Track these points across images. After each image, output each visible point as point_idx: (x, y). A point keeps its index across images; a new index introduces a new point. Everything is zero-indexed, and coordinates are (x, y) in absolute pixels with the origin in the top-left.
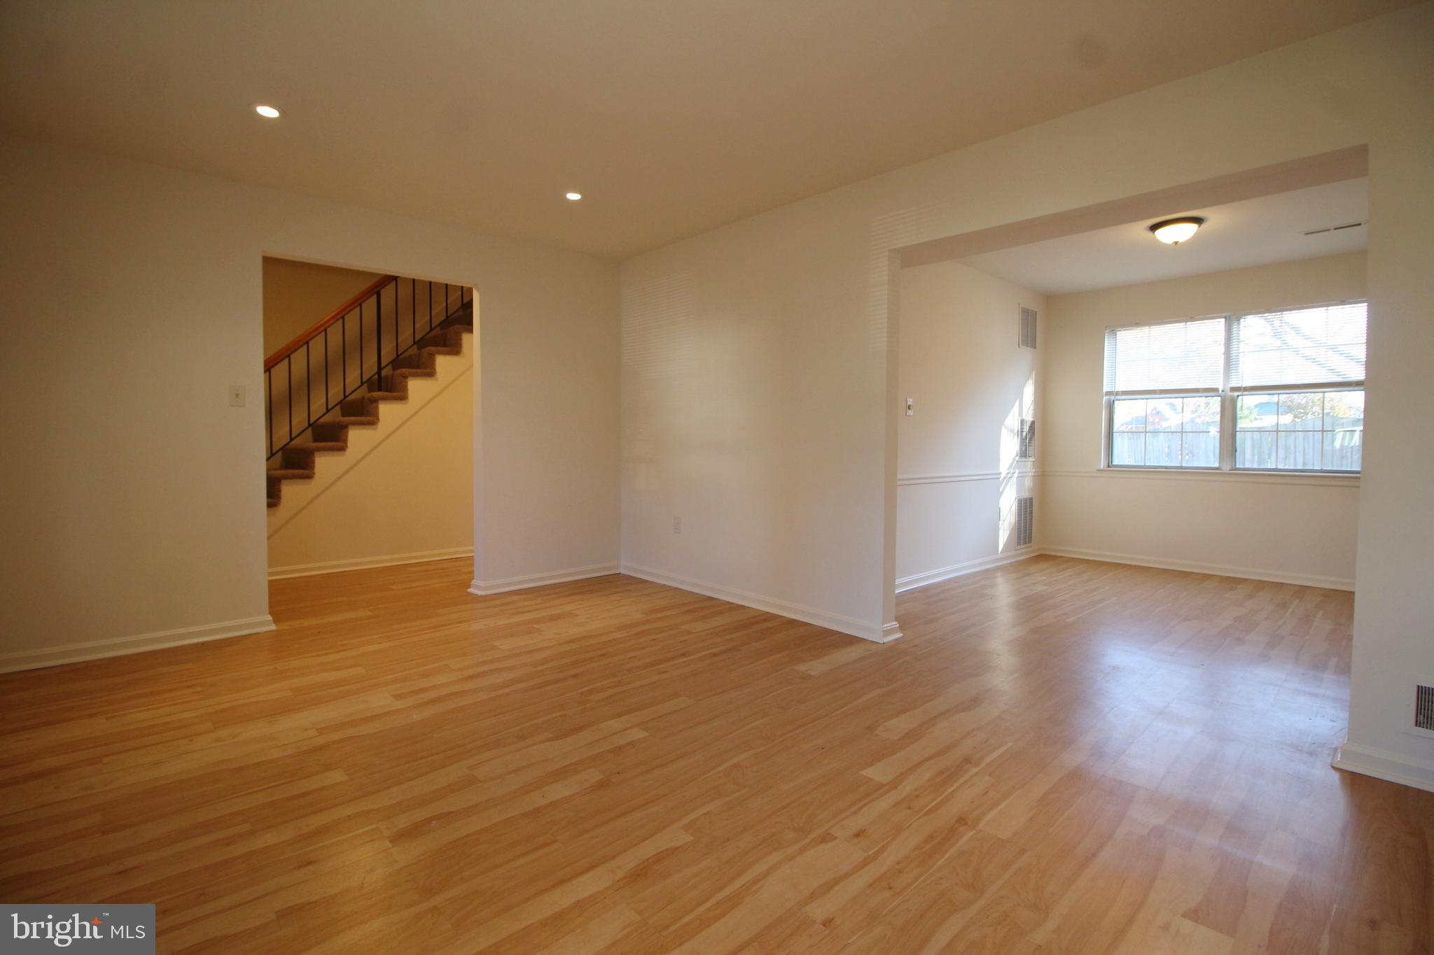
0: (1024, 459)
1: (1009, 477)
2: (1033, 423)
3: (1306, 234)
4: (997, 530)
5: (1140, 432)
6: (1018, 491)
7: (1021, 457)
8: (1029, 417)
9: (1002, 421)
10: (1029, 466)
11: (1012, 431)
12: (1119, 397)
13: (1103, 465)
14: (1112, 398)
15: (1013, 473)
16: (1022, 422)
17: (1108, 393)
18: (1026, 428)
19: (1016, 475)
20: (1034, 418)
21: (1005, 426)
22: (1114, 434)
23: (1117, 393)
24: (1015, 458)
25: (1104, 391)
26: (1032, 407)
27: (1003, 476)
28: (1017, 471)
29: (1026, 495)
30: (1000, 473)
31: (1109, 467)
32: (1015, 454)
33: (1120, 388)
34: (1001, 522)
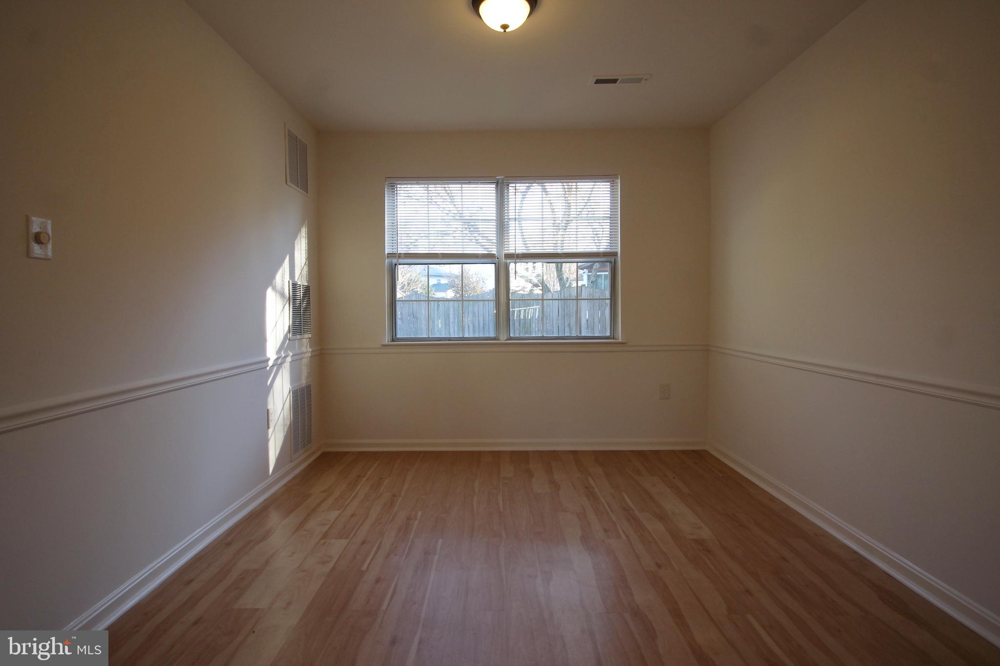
0: (298, 337)
1: (278, 364)
2: (307, 289)
3: (598, 82)
4: (266, 441)
5: (421, 301)
6: (292, 381)
7: (294, 334)
8: (302, 280)
9: (269, 281)
10: (305, 347)
11: (282, 295)
12: (401, 261)
13: (387, 340)
14: (394, 261)
15: (286, 357)
16: (295, 285)
17: (391, 255)
18: (300, 293)
19: (289, 359)
20: (308, 282)
21: (274, 288)
22: (397, 302)
23: (400, 256)
24: (286, 335)
25: (386, 252)
26: (306, 269)
27: (271, 363)
28: (291, 354)
29: (304, 382)
30: (268, 360)
31: (393, 341)
32: (286, 329)
33: (402, 250)
34: (270, 430)
